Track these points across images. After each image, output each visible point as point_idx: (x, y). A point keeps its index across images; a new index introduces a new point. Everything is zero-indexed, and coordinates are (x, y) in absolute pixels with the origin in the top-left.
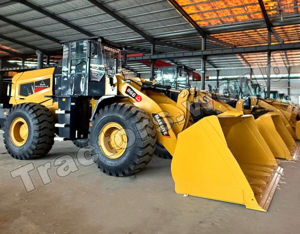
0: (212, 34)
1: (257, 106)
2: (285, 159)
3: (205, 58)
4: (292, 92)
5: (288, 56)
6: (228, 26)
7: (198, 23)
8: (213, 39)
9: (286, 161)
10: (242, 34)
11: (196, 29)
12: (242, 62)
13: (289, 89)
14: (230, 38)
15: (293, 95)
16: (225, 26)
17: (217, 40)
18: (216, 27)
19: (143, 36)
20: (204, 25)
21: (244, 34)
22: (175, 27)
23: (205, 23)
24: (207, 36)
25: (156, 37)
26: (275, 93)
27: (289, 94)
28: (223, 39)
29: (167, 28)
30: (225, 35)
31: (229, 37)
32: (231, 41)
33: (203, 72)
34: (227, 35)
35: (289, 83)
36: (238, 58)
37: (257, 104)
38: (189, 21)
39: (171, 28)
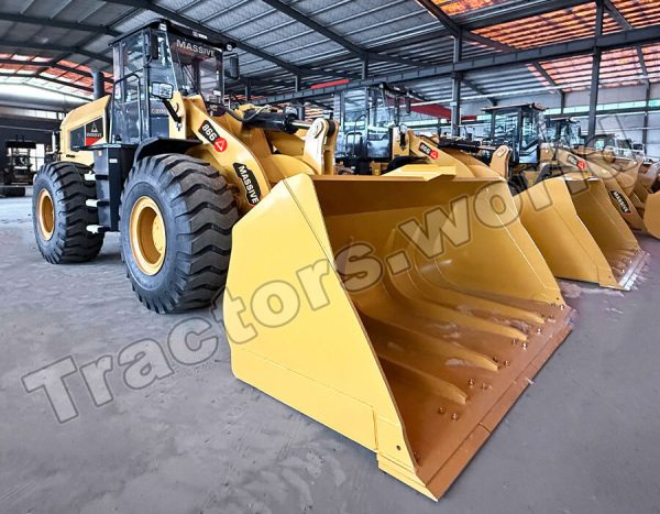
0: (474, 29)
1: (555, 163)
2: (596, 285)
3: (460, 76)
4: (652, 136)
5: (647, 64)
6: (506, 7)
7: (444, 8)
8: (479, 38)
9: (596, 291)
10: (539, 24)
11: (442, 22)
12: (544, 84)
13: (645, 132)
14: (514, 35)
15: (653, 143)
16: (501, 8)
17: (488, 41)
18: (482, 13)
19: (347, 48)
20: (458, 11)
21: (545, 22)
22: (402, 23)
23: (458, 7)
24: (466, 34)
25: (369, 46)
26: (607, 138)
27: (645, 141)
28: (500, 39)
29: (387, 27)
30: (503, 28)
31: (512, 32)
32: (517, 42)
33: (455, 104)
34: (508, 28)
35: (646, 119)
36: (534, 77)
37: (554, 159)
38: (427, 7)
39: (393, 25)
